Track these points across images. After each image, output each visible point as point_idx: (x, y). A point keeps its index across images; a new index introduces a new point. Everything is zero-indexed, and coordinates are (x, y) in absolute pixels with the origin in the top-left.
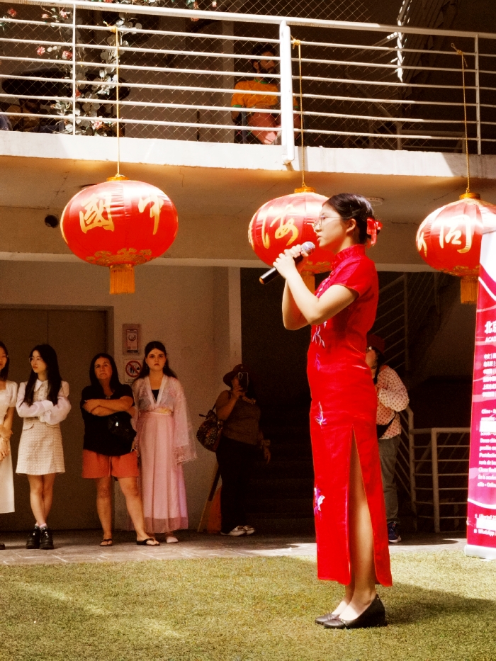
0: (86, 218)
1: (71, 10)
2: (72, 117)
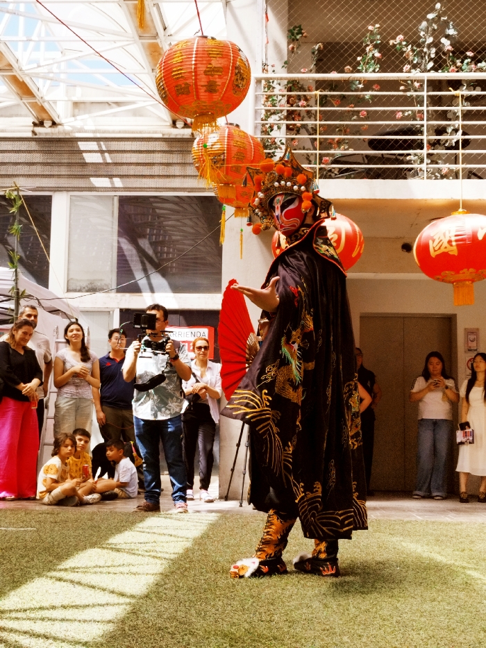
0: (435, 245)
1: (423, 81)
2: (424, 166)
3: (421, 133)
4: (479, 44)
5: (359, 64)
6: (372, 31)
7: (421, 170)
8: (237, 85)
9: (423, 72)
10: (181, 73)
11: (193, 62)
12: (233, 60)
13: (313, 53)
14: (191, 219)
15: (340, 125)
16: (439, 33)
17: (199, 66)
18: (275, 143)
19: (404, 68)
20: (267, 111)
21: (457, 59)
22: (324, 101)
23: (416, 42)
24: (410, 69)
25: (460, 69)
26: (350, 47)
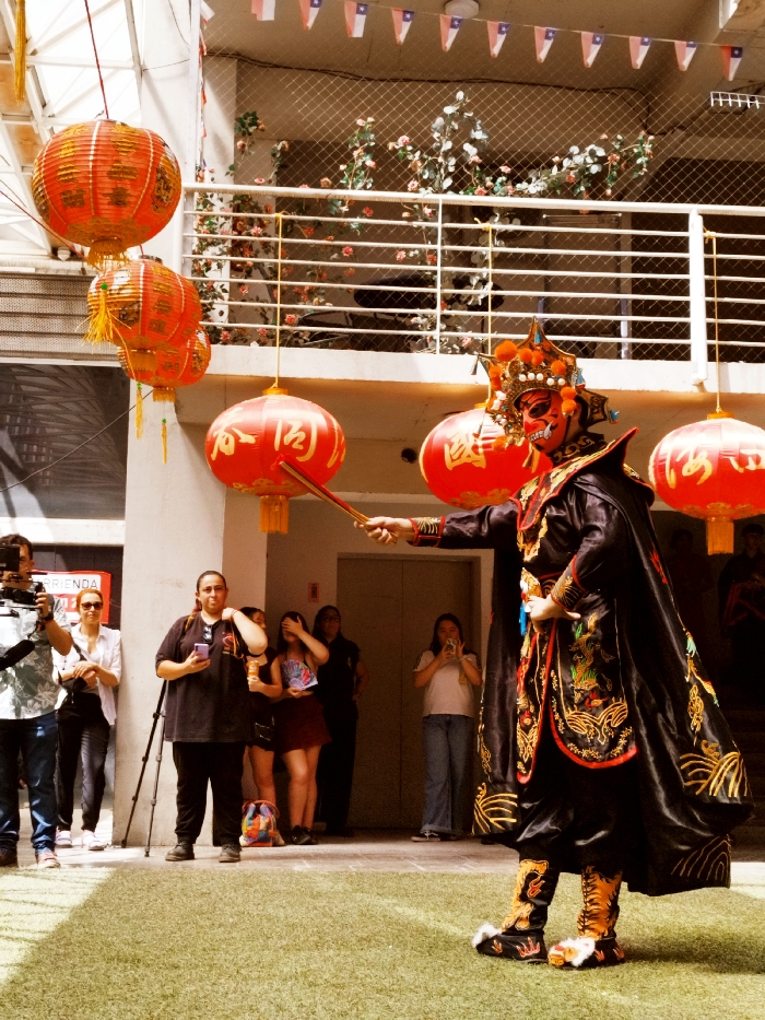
0: (452, 452)
1: (436, 206)
2: (436, 334)
3: (433, 283)
4: (519, 156)
5: (342, 175)
6: (362, 127)
7: (431, 338)
8: (159, 197)
9: (437, 192)
10: (71, 174)
11: (91, 158)
12: (154, 158)
13: (274, 155)
14: (77, 403)
15: (313, 266)
16: (461, 136)
17: (99, 164)
18: (214, 290)
19: (409, 185)
20: (201, 239)
21: (488, 175)
22: (289, 229)
23: (428, 149)
24: (418, 187)
25: (490, 191)
26: (330, 149)
